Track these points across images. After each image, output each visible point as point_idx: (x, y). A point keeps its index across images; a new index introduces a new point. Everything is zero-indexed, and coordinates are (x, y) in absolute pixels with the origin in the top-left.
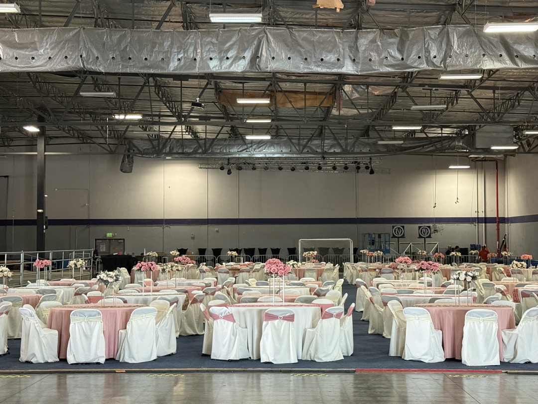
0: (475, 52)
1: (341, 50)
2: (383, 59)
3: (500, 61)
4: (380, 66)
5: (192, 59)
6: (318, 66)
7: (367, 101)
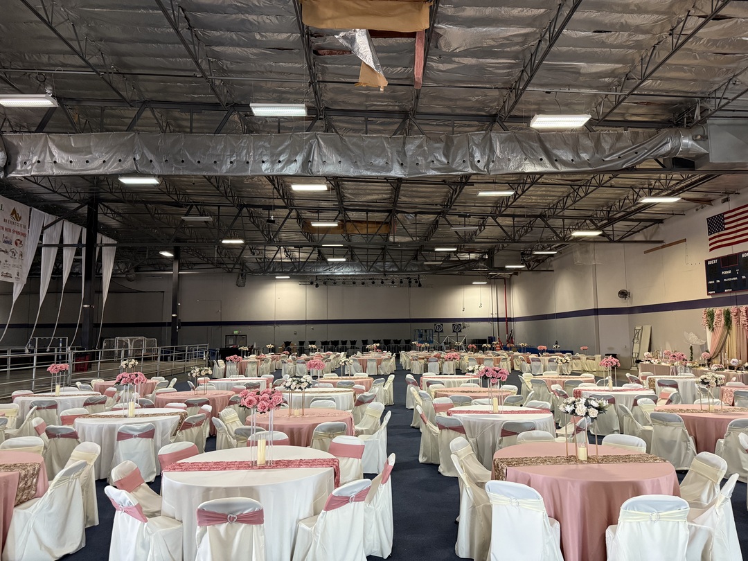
0: (517, 156)
1: (390, 154)
2: (429, 163)
3: (541, 165)
4: (426, 169)
5: (244, 162)
6: (368, 170)
7: (415, 230)
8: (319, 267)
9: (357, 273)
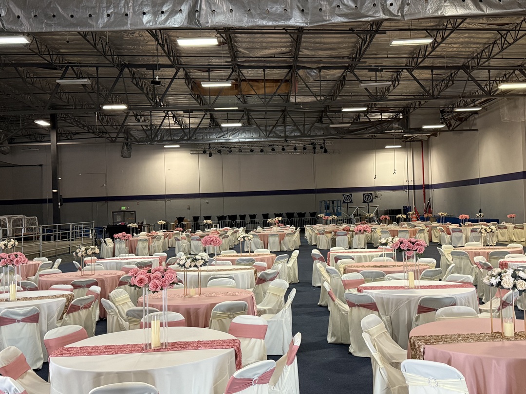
2: (334, 8)
3: (463, 7)
4: (331, 16)
5: (123, 14)
6: (264, 18)
7: (319, 88)
8: (212, 133)
9: (255, 140)
